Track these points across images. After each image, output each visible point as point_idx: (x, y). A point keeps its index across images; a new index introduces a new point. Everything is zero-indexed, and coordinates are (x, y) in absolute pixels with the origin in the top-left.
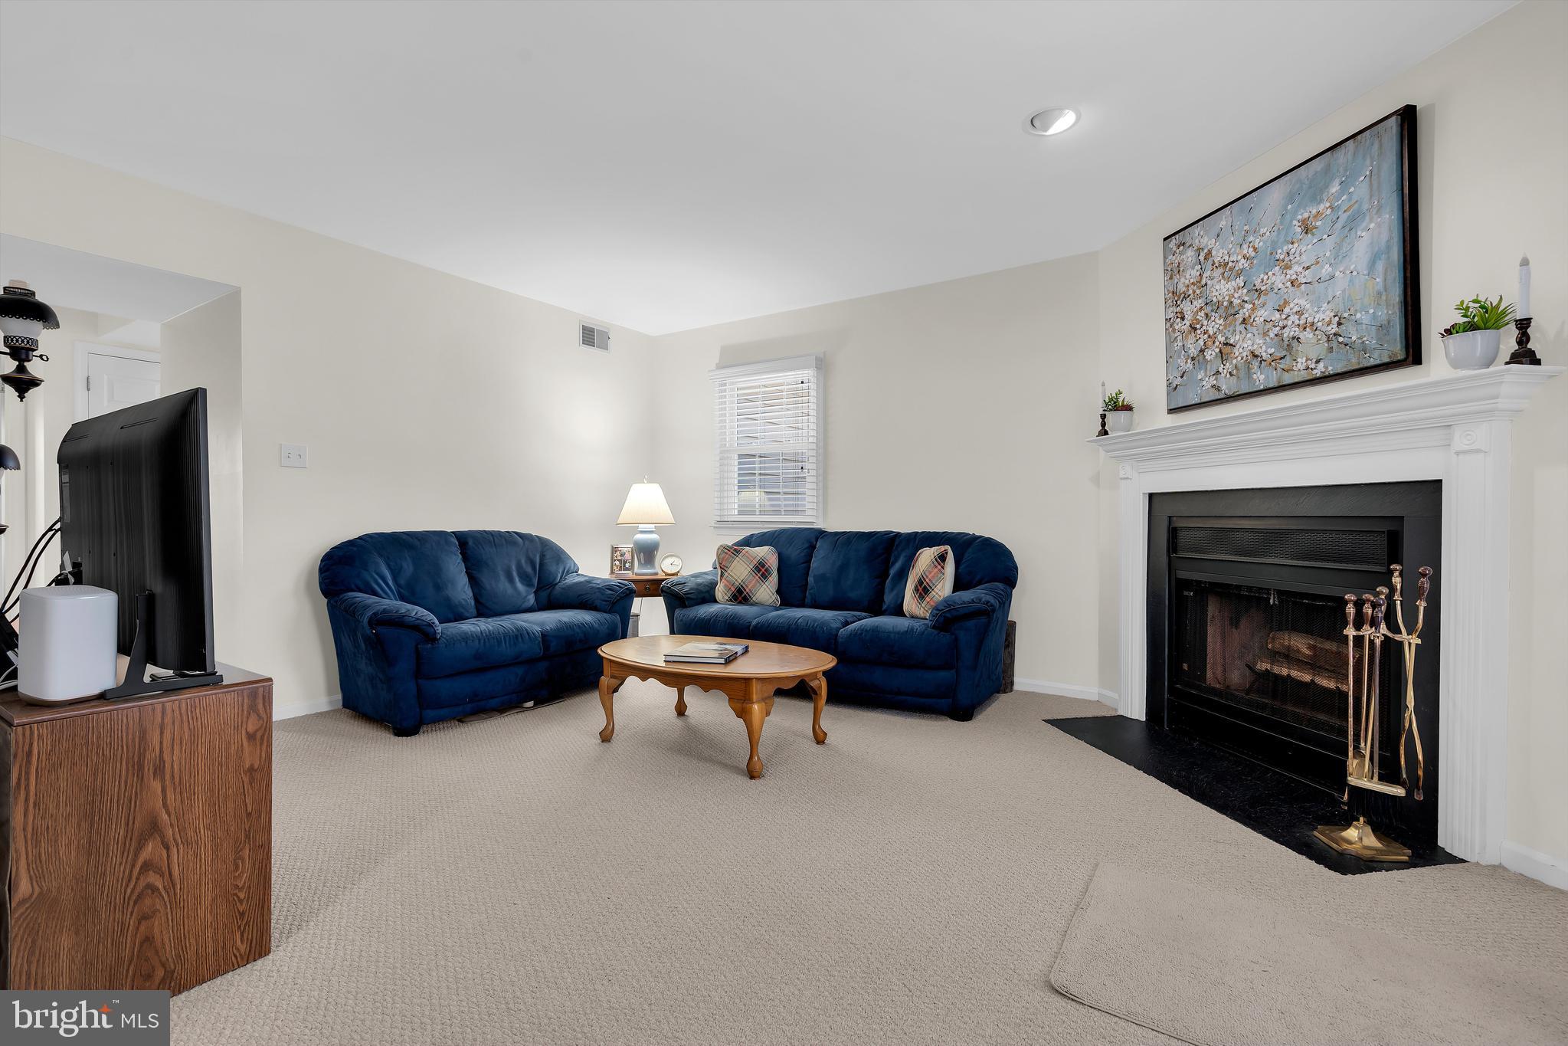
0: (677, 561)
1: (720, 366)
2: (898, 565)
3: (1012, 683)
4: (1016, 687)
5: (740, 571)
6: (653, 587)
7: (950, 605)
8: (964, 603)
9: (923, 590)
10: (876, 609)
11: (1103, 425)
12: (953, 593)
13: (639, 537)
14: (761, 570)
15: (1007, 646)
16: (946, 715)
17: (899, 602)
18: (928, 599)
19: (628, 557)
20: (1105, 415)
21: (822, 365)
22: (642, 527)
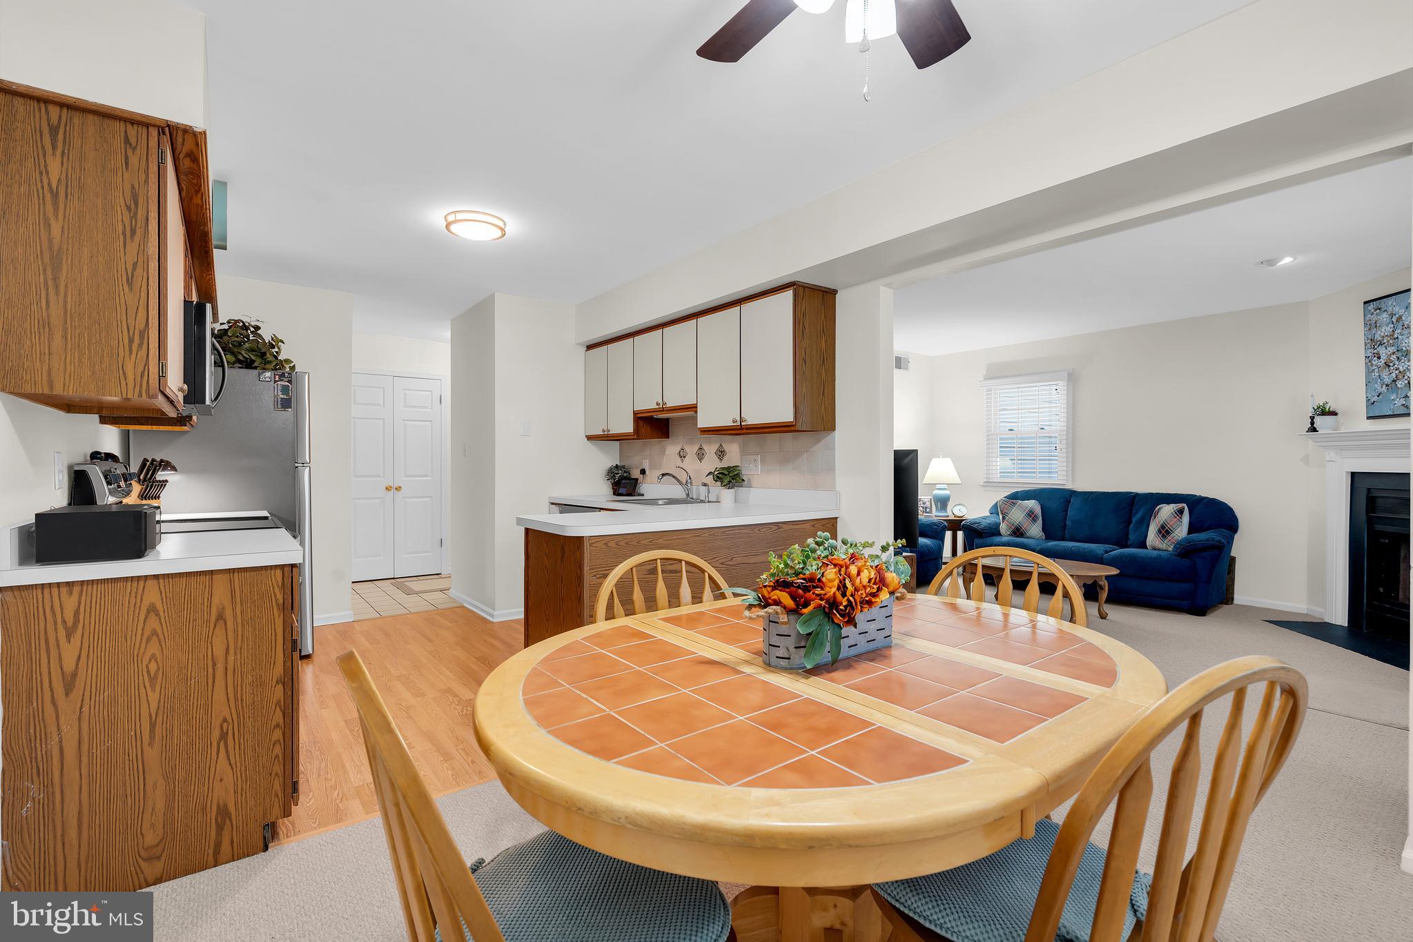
0: (963, 509)
1: (987, 378)
2: (1139, 515)
3: (1233, 599)
4: (1235, 602)
5: (1017, 515)
6: (955, 525)
7: (1189, 542)
8: (1201, 541)
9: (1164, 531)
10: (1123, 544)
11: (1312, 423)
12: (1188, 534)
13: (936, 492)
14: (1031, 515)
15: (1229, 573)
16: (1184, 612)
17: (1142, 539)
18: (1169, 538)
19: (928, 504)
20: (1314, 417)
21: (1072, 379)
22: (938, 486)
